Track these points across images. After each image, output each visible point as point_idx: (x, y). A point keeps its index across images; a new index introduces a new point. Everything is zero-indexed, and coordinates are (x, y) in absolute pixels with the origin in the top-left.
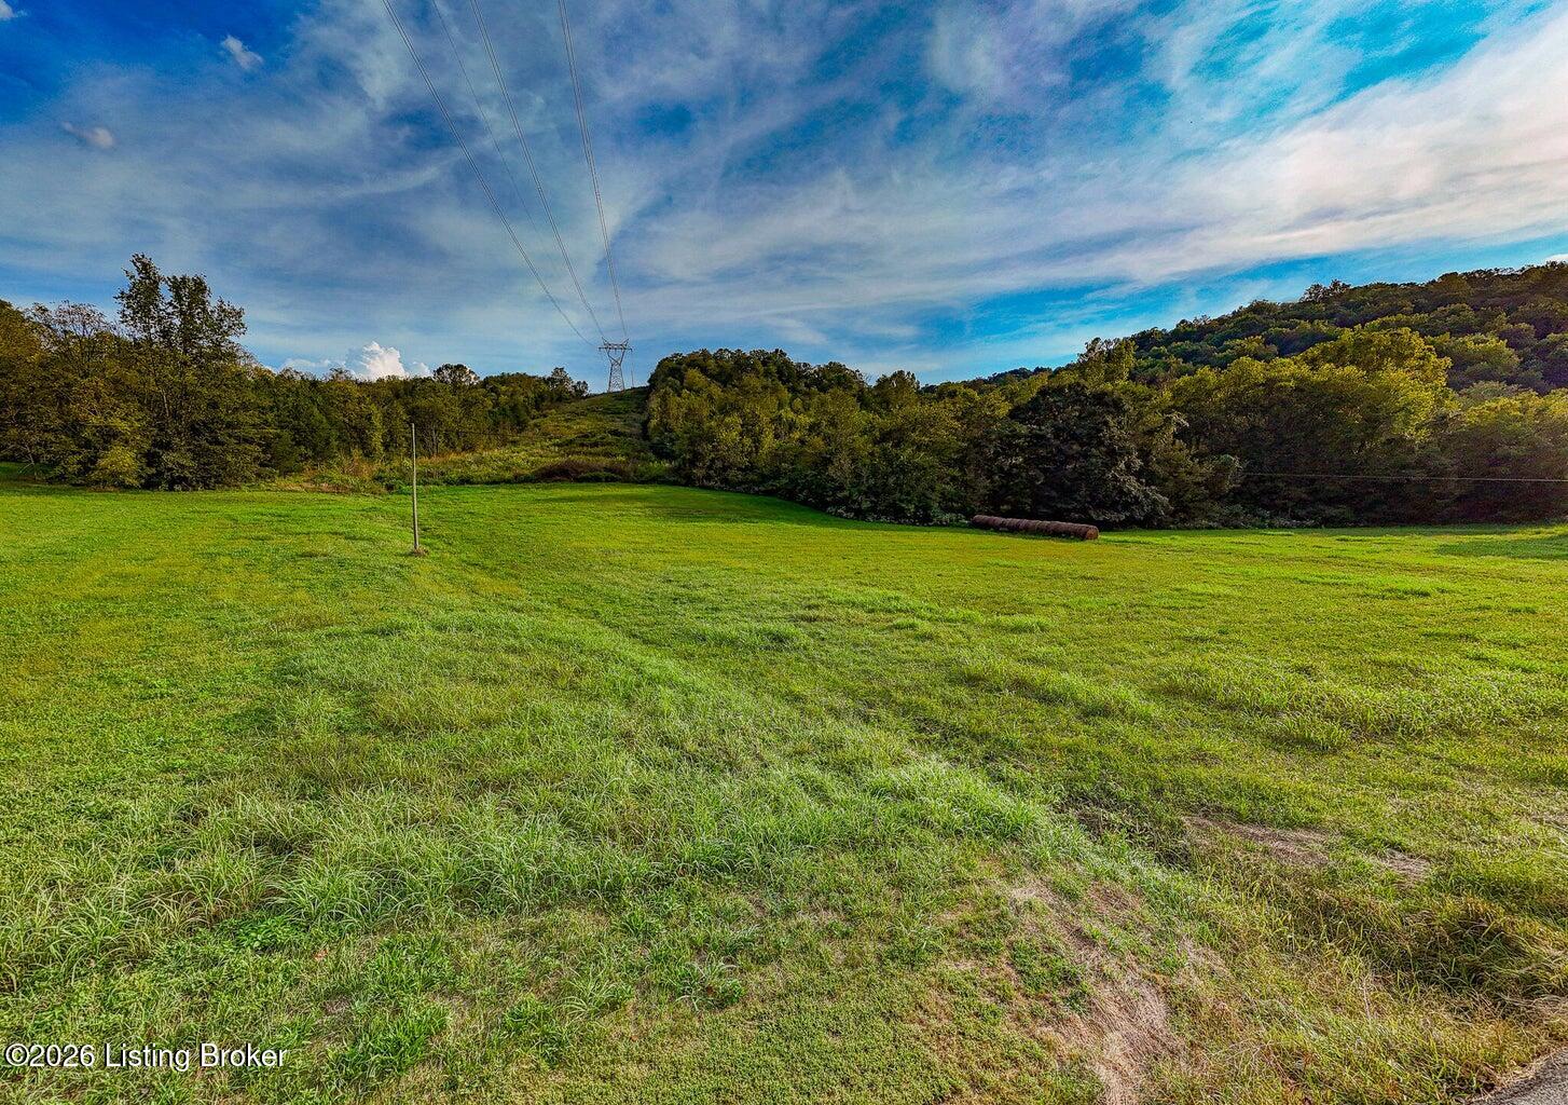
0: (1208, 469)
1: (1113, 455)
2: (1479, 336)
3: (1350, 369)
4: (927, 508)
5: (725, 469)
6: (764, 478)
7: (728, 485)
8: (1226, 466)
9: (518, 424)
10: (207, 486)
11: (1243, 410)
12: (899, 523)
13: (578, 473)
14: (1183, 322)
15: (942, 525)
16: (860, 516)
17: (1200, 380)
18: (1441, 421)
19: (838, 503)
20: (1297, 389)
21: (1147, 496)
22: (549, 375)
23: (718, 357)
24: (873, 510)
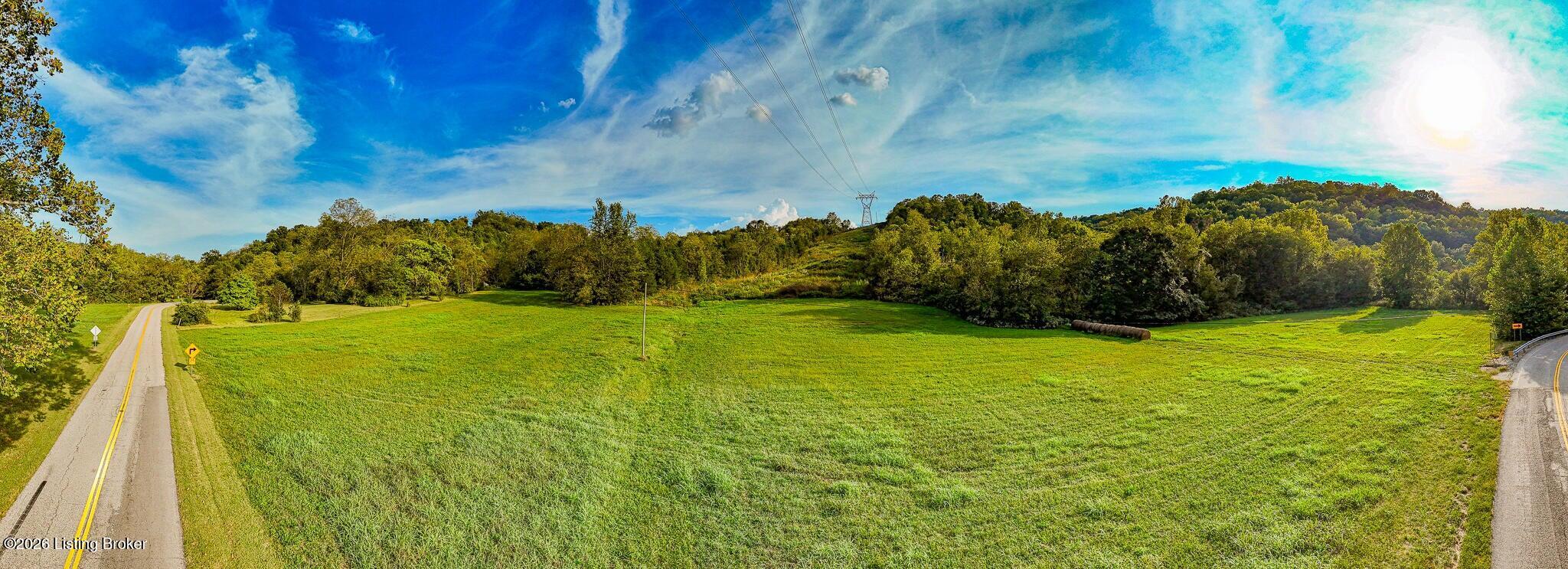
0: (1225, 283)
1: (1167, 276)
2: (1340, 215)
3: (1289, 228)
4: (1040, 316)
5: (900, 287)
6: (928, 293)
7: (903, 299)
8: (1235, 279)
9: (799, 252)
10: (614, 303)
11: (1244, 246)
12: (1020, 328)
13: (800, 292)
14: (1223, 188)
15: (1052, 328)
16: (990, 323)
17: (1220, 228)
18: (1326, 258)
19: (974, 314)
20: (1268, 236)
21: (1191, 301)
22: (825, 218)
23: (934, 200)
24: (1000, 317)
